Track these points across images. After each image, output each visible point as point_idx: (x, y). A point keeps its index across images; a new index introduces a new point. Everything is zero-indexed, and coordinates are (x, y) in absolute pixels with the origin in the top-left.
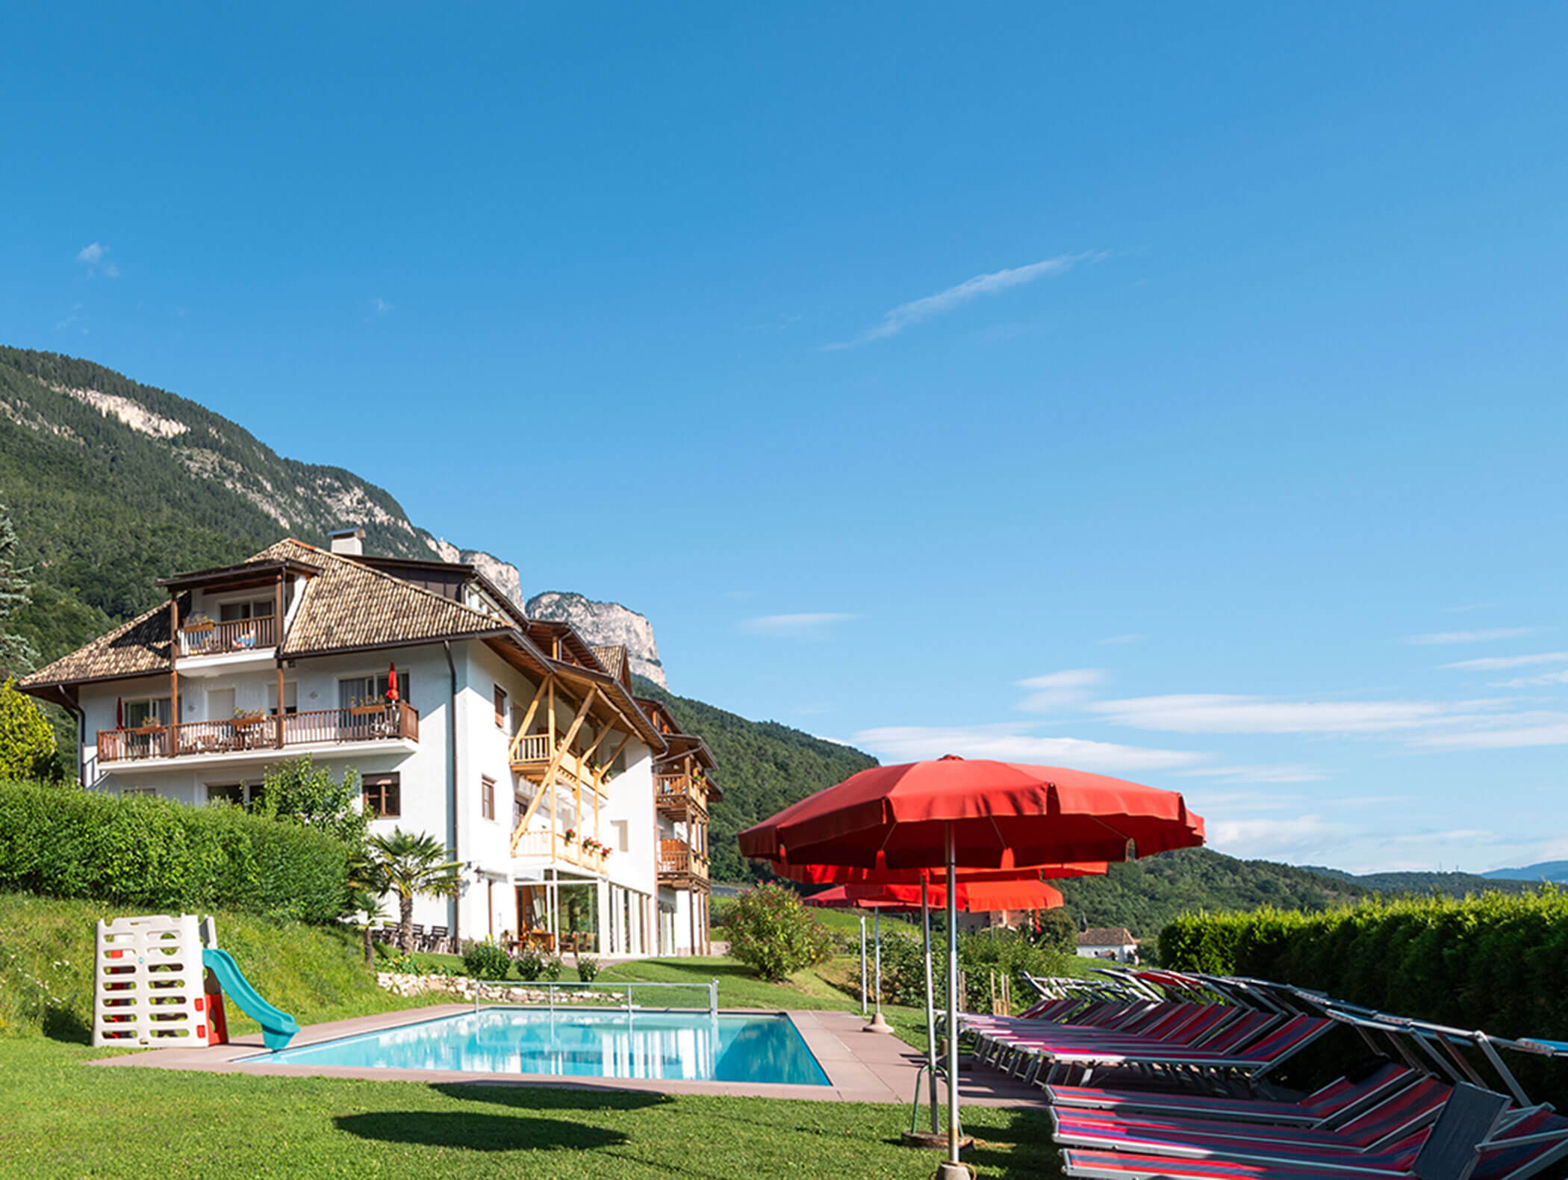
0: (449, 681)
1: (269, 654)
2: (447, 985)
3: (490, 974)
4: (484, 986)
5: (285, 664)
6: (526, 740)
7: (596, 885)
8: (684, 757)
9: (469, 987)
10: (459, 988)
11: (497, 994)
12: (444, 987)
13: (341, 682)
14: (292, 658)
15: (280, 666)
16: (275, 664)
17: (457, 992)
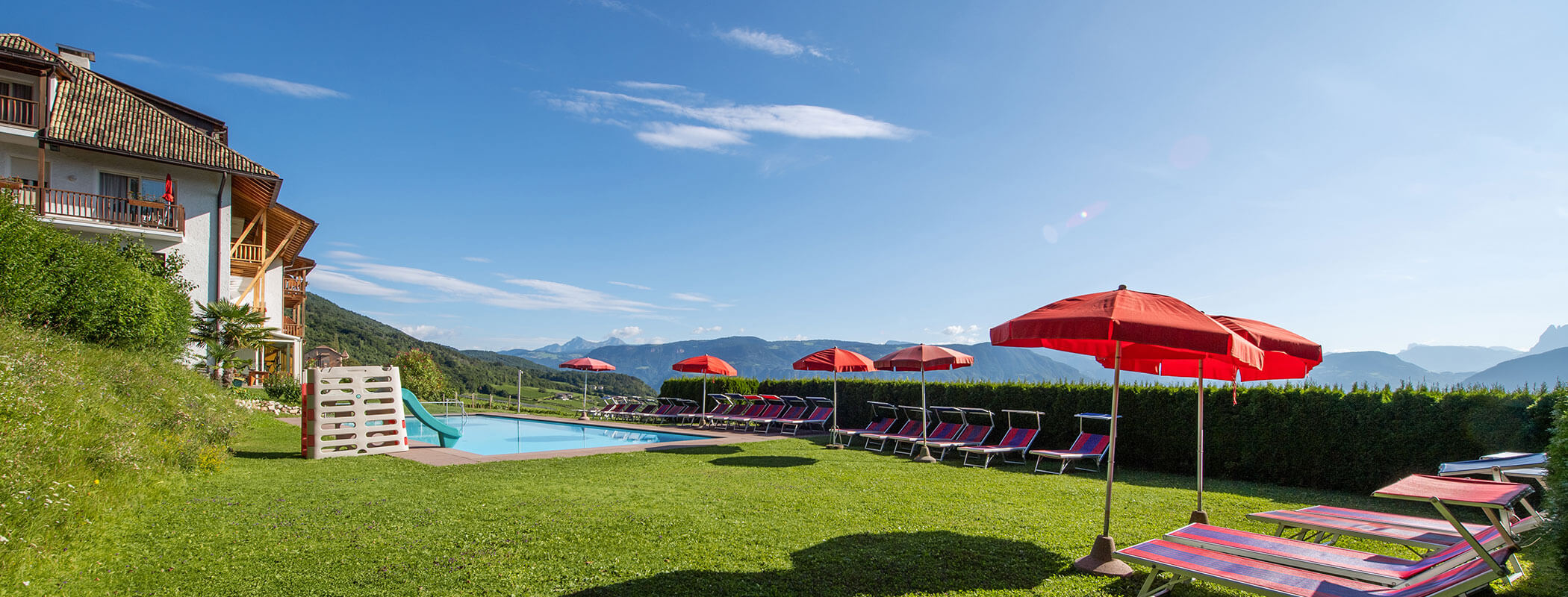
0: (215, 199)
1: (31, 133)
2: (261, 406)
3: (288, 398)
4: (286, 406)
5: (47, 146)
6: (244, 247)
7: (293, 343)
8: (303, 270)
9: (276, 407)
10: (270, 408)
11: (296, 411)
12: (259, 408)
13: (101, 174)
14: (56, 144)
15: (42, 146)
16: (37, 144)
17: (269, 410)
